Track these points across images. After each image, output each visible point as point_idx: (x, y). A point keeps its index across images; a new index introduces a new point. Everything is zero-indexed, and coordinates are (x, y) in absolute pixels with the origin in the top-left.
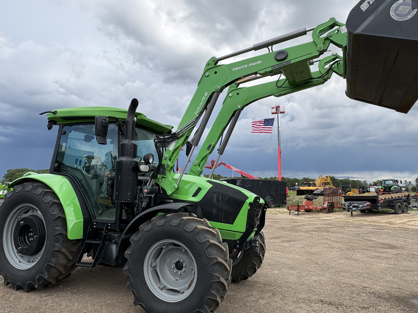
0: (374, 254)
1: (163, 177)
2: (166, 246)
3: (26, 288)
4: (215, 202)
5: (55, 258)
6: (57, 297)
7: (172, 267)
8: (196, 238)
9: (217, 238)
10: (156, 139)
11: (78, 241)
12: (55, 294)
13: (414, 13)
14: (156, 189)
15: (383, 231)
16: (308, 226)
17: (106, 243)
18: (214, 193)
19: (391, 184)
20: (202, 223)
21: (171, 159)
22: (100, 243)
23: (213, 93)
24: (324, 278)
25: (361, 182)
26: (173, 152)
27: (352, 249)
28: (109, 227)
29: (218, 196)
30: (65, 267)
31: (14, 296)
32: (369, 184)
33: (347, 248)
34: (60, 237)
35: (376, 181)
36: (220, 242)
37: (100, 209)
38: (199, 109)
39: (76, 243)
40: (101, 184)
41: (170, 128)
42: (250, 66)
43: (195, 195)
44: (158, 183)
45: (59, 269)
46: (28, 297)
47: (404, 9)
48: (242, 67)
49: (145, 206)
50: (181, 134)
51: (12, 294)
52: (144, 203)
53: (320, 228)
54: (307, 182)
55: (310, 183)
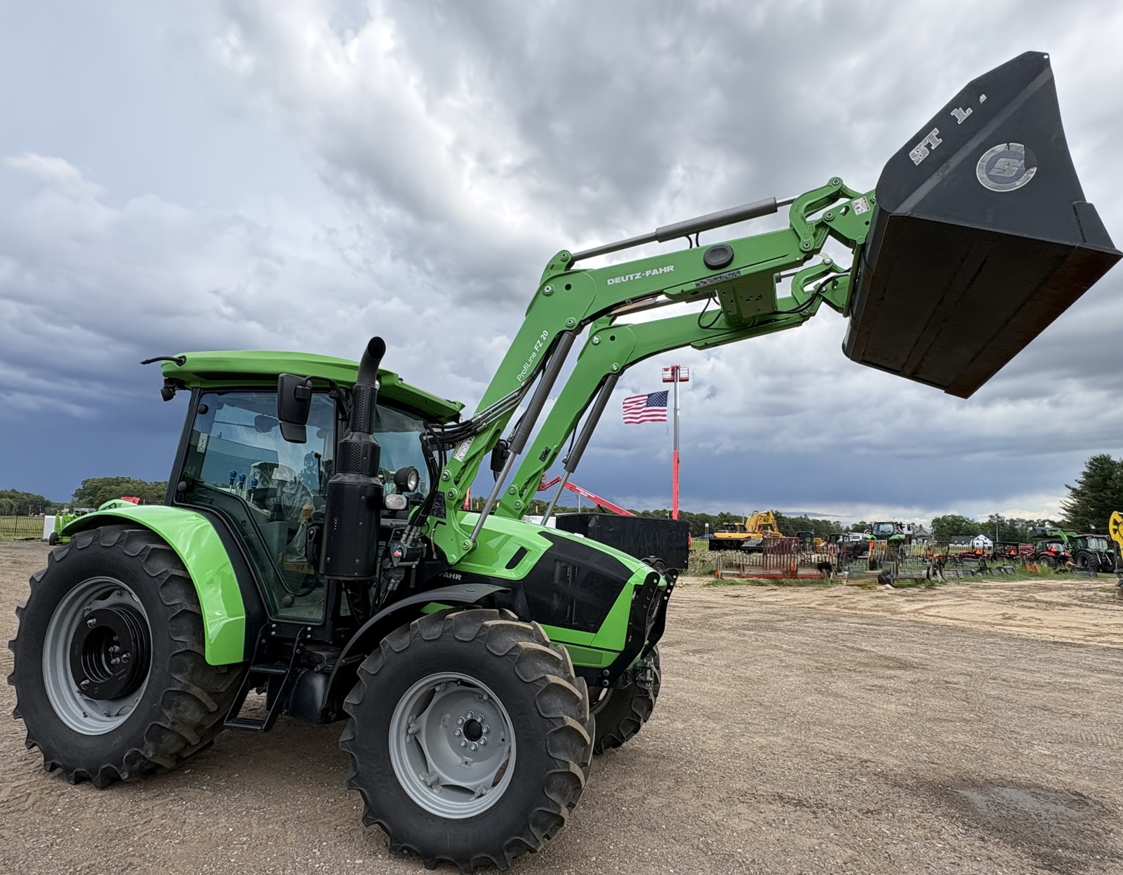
0: (871, 681)
1: (438, 522)
2: (444, 685)
3: (99, 779)
4: (556, 581)
5: (173, 709)
6: (175, 800)
7: (457, 734)
8: (516, 671)
9: (564, 668)
10: (424, 435)
11: (231, 667)
12: (173, 792)
13: (1030, 175)
14: (421, 549)
15: (882, 628)
16: (735, 618)
17: (300, 672)
18: (556, 560)
19: (890, 532)
20: (529, 634)
21: (459, 481)
22: (286, 674)
23: (561, 333)
24: (779, 740)
25: (830, 524)
26: (464, 464)
27: (827, 669)
28: (309, 636)
29: (566, 567)
30: (198, 728)
31: (67, 800)
32: (844, 528)
33: (817, 668)
34: (186, 660)
35: (858, 523)
36: (569, 680)
37: (288, 592)
38: (527, 369)
39: (226, 671)
40: (292, 533)
41: (457, 407)
42: (647, 275)
43: (511, 565)
44: (428, 535)
45: (184, 734)
46: (101, 803)
47: (1008, 165)
48: (629, 278)
49: (395, 589)
50: (484, 424)
51: (63, 794)
52: (393, 580)
53: (759, 621)
54: (728, 522)
55: (735, 526)
